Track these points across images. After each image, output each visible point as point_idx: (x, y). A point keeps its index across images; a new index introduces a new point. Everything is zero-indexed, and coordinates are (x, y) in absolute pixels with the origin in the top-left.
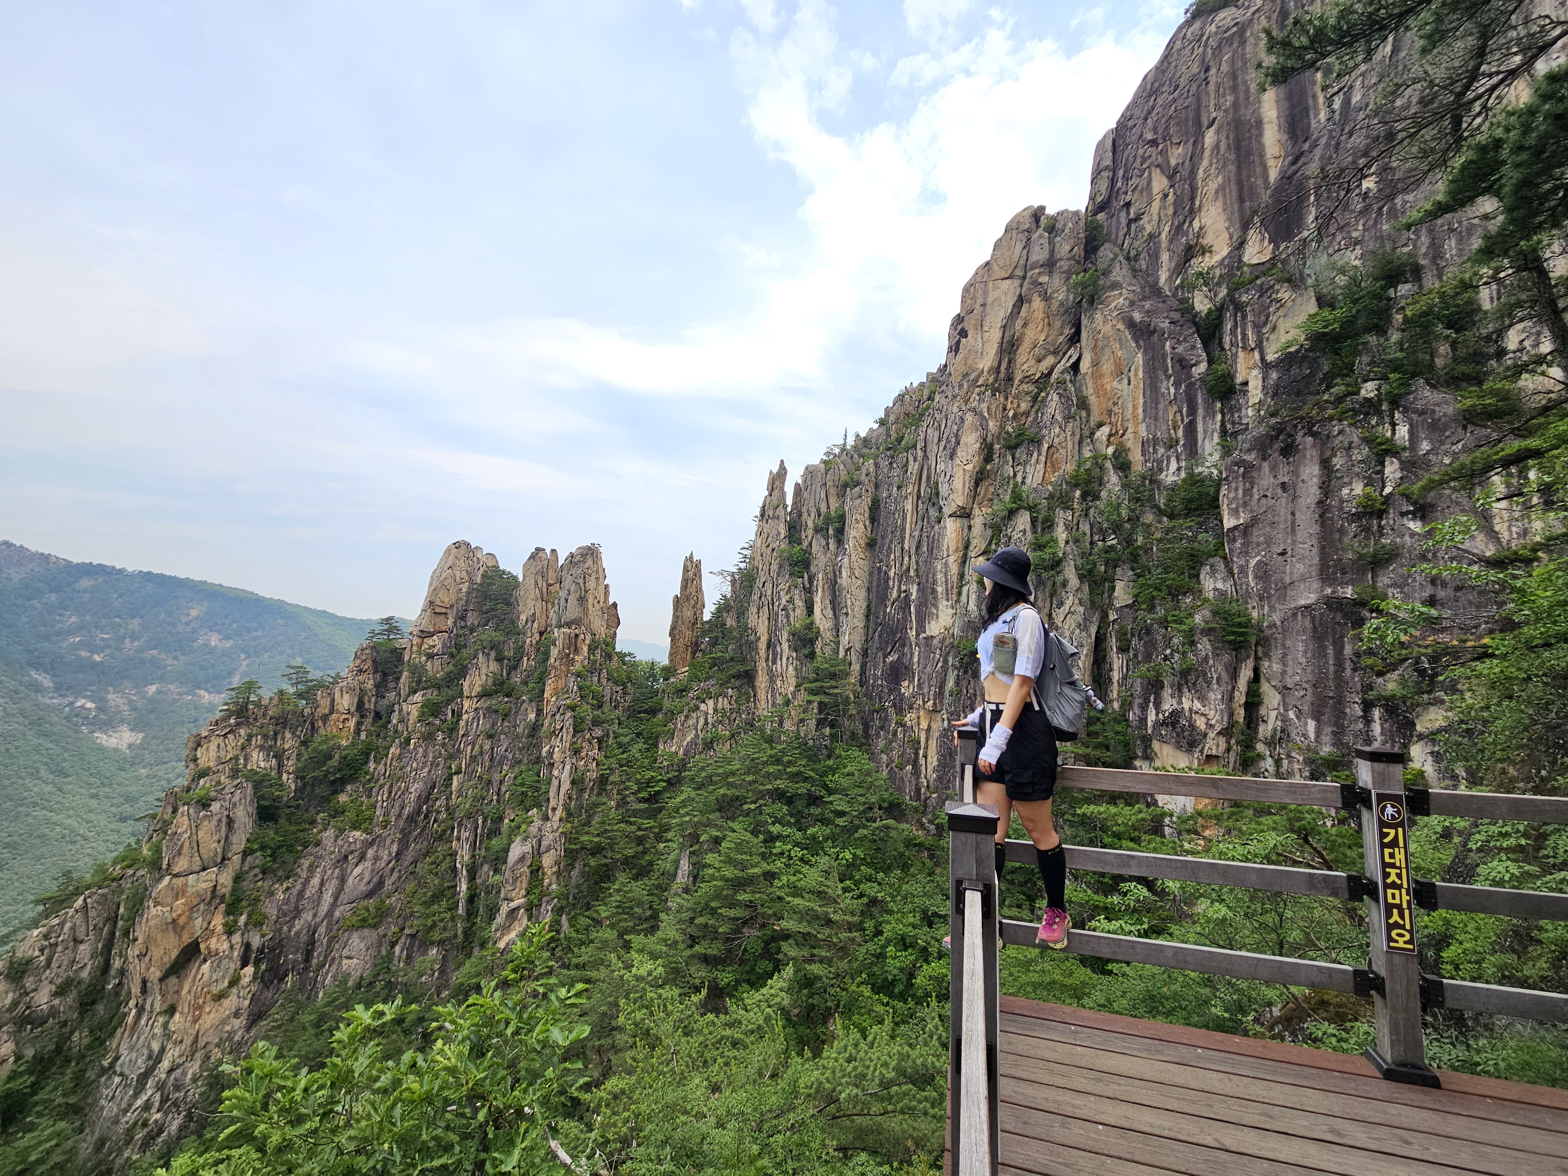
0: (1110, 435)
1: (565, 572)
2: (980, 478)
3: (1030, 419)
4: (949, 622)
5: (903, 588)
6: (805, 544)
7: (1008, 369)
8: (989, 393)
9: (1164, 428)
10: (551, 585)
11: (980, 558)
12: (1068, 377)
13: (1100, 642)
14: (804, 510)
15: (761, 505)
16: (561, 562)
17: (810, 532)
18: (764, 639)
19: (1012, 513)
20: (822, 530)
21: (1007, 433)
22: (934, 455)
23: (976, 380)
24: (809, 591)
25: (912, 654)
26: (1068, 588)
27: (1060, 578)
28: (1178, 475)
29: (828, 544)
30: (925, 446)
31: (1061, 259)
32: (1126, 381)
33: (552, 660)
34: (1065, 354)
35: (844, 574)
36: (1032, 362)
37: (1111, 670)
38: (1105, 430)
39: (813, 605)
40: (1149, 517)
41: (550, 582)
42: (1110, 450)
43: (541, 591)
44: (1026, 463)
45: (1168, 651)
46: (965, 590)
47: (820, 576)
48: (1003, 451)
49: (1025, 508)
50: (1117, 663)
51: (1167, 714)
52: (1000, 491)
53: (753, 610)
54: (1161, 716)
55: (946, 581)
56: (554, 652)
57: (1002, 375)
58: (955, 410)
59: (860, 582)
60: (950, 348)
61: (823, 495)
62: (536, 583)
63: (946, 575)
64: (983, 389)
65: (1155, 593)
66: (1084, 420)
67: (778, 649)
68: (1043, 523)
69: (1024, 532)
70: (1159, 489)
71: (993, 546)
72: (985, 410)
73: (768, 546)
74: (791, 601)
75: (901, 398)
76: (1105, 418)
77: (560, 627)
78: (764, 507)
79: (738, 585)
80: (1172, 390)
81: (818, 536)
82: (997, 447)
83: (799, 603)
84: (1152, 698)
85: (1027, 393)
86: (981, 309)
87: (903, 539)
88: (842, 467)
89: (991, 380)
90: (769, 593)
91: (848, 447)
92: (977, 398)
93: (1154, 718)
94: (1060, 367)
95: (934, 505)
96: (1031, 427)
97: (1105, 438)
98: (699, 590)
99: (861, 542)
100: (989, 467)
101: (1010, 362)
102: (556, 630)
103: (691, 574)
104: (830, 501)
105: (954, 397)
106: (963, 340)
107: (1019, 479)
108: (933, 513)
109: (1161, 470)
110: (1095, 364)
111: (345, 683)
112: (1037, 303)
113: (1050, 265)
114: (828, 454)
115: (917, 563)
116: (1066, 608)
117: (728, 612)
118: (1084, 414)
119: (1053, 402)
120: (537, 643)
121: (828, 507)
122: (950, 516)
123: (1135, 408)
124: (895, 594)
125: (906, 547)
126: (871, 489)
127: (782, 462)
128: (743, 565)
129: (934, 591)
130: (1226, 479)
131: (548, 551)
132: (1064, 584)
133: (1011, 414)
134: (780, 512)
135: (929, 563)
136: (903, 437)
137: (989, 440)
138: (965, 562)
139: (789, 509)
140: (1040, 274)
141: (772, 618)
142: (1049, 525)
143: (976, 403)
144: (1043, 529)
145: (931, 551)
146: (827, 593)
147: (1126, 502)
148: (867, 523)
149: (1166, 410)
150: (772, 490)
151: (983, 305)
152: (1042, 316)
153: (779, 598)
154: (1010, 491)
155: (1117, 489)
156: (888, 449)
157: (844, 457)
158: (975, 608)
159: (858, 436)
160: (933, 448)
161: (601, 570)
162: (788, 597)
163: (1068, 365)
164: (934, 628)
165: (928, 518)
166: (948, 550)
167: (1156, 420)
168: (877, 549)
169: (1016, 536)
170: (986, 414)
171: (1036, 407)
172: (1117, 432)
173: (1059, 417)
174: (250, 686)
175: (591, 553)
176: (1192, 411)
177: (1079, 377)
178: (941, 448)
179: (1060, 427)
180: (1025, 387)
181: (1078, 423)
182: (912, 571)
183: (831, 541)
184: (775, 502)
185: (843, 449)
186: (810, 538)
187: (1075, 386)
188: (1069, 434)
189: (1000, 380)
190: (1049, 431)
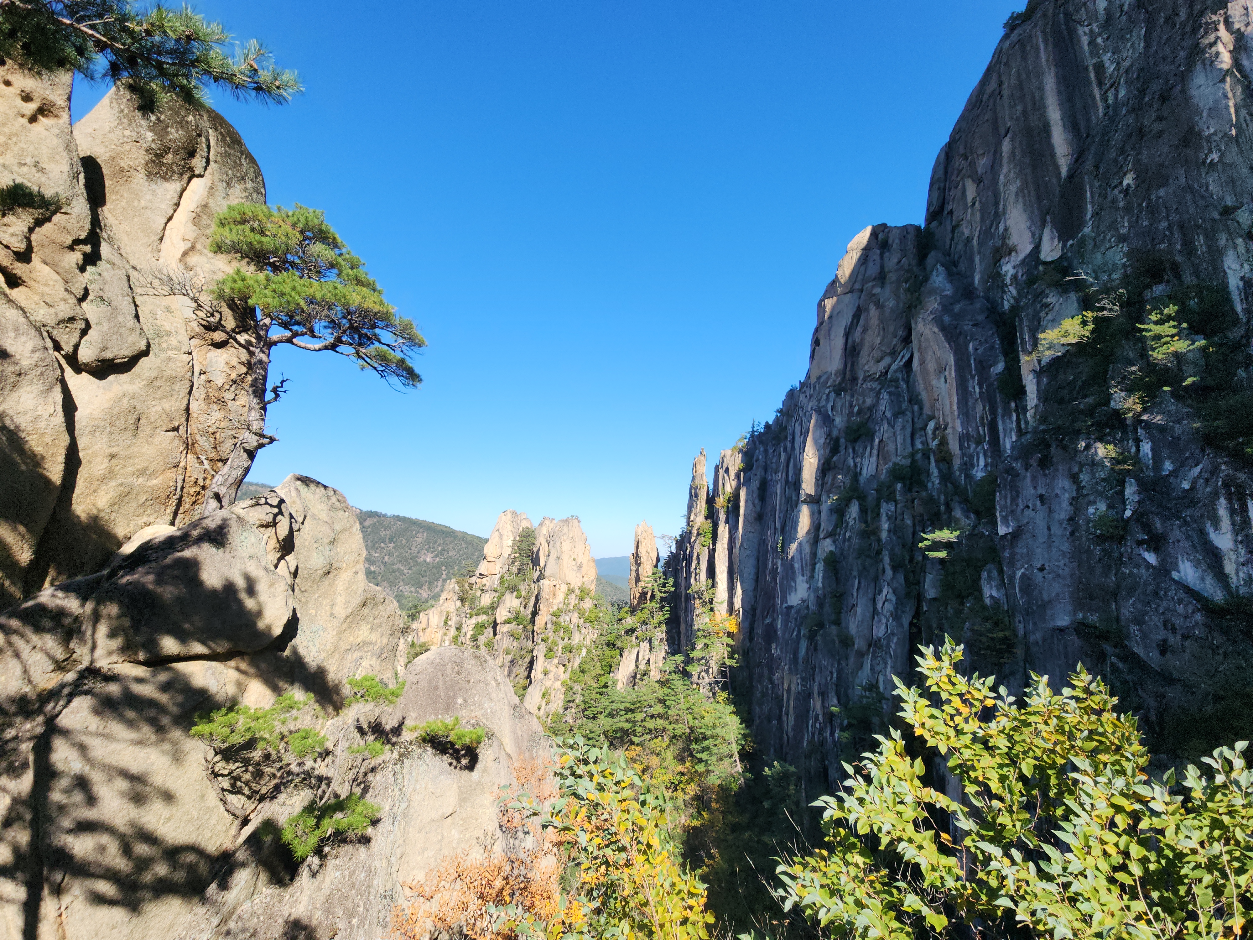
0: (935, 429)
2: (826, 469)
4: (804, 594)
7: (852, 371)
9: (974, 425)
11: (828, 540)
12: (901, 375)
19: (849, 501)
20: (723, 507)
21: (852, 427)
22: (798, 446)
23: (826, 383)
24: (712, 557)
25: (777, 620)
26: (885, 577)
27: (880, 567)
29: (727, 519)
30: (793, 438)
31: (890, 272)
32: (943, 380)
33: (539, 603)
34: (898, 354)
35: (737, 545)
36: (872, 363)
38: (932, 425)
39: (714, 569)
42: (935, 443)
44: (862, 455)
46: (818, 566)
47: (719, 546)
48: (846, 444)
49: (857, 497)
52: (845, 480)
57: (848, 376)
58: (810, 409)
59: (748, 552)
61: (726, 478)
66: (916, 414)
67: (690, 604)
68: (872, 512)
69: (856, 521)
71: (837, 530)
72: (829, 409)
74: (698, 566)
76: (932, 413)
79: (678, 546)
80: (977, 390)
81: (721, 512)
82: (842, 441)
83: (703, 568)
85: (872, 390)
86: (828, 321)
89: (838, 381)
91: (756, 434)
92: (826, 398)
94: (894, 367)
97: (932, 431)
99: (750, 518)
100: (835, 459)
101: (853, 364)
103: (641, 538)
105: (811, 396)
106: (819, 348)
107: (857, 469)
108: (794, 497)
109: (973, 466)
110: (922, 362)
112: (873, 311)
113: (882, 278)
115: (782, 540)
116: (883, 596)
118: (916, 408)
119: (885, 400)
122: (805, 502)
123: (951, 403)
129: (792, 566)
130: (999, 486)
132: (883, 573)
133: (856, 409)
134: (698, 491)
137: (834, 436)
138: (816, 542)
139: (711, 487)
140: (873, 287)
142: (876, 515)
144: (873, 518)
145: (790, 530)
148: (756, 501)
149: (974, 409)
151: (830, 318)
152: (877, 322)
154: (849, 481)
155: (937, 482)
157: (751, 443)
163: (901, 364)
164: (794, 599)
165: (791, 502)
166: (801, 532)
167: (968, 416)
169: (851, 523)
170: (830, 413)
172: (940, 426)
173: (888, 414)
176: (993, 411)
177: (911, 375)
178: (802, 441)
179: (889, 423)
180: (869, 385)
181: (909, 418)
182: (779, 546)
184: (696, 483)
185: (752, 436)
187: (907, 382)
188: (897, 429)
189: (846, 381)
190: (880, 427)
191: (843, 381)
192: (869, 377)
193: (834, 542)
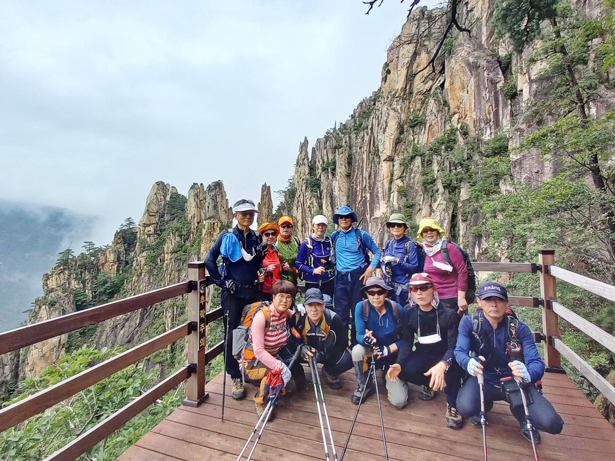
0: (459, 119)
1: (207, 194)
2: (398, 142)
3: (421, 112)
4: (385, 211)
5: (363, 195)
6: (318, 176)
7: (410, 88)
8: (401, 101)
9: (484, 114)
10: (201, 200)
11: (398, 180)
12: (439, 91)
13: (454, 217)
14: (317, 160)
15: (297, 158)
16: (205, 189)
17: (320, 171)
18: (300, 222)
19: (413, 158)
20: (325, 170)
21: (410, 119)
22: (376, 132)
23: (395, 94)
24: (320, 198)
25: (368, 226)
26: (439, 192)
27: (435, 188)
28: (491, 137)
29: (328, 176)
30: (372, 128)
31: (434, 33)
32: (466, 92)
33: (203, 235)
34: (437, 80)
35: (336, 190)
36: (421, 85)
37: (459, 230)
38: (457, 116)
39: (322, 205)
40: (476, 157)
41: (201, 199)
42: (459, 126)
43: (197, 203)
44: (419, 133)
45: (484, 220)
46: (392, 195)
47: (325, 191)
48: (408, 128)
49: (418, 155)
50: (462, 227)
51: (483, 249)
52: (407, 148)
53: (295, 208)
54: (481, 250)
55: (383, 191)
56: (204, 231)
57: (407, 91)
58: (385, 109)
59: (343, 193)
60: (383, 79)
61: (325, 153)
62: (194, 199)
63: (383, 189)
64: (398, 98)
65: (479, 193)
66: (446, 111)
67: (307, 226)
68: (427, 162)
69: (418, 167)
70: (482, 144)
71: (404, 174)
72: (399, 109)
73: (300, 178)
74: (312, 203)
75: (361, 104)
76: (456, 110)
77: (205, 220)
78: (298, 159)
79: (288, 197)
80: (488, 95)
81: (324, 173)
82: (405, 126)
83: (315, 204)
84: (477, 242)
85: (420, 100)
86: (397, 59)
87: (362, 171)
88: (333, 139)
89: (402, 94)
90: (302, 200)
91: (337, 129)
92: (396, 103)
93: (478, 251)
94: (435, 86)
95: (377, 156)
96: (421, 116)
97: (456, 120)
98: (270, 200)
99: (344, 174)
100: (402, 137)
101: (411, 86)
102: (204, 221)
103: (265, 193)
104: (329, 155)
105: (385, 103)
106: (389, 75)
107: (416, 141)
108: (376, 159)
109: (483, 134)
110: (452, 84)
111: (111, 249)
112: (424, 55)
113: (429, 36)
114: (327, 133)
115: (369, 183)
116: (437, 202)
117: (284, 210)
118: (446, 108)
119: (432, 104)
120: (197, 227)
121: (328, 158)
122: (384, 161)
123: (470, 104)
124: (360, 199)
125: (364, 176)
126: (348, 149)
127: (306, 137)
128: (290, 188)
129: (377, 196)
130: (511, 138)
131: (199, 185)
132: (437, 191)
133: (412, 110)
134: (306, 161)
135: (375, 183)
136: (362, 124)
137: (401, 124)
138: (391, 182)
139: (310, 160)
141: (303, 212)
142: (430, 163)
143: (395, 105)
144: (427, 165)
145: (375, 177)
146: (329, 199)
147: (466, 150)
148: (346, 165)
149: (485, 105)
150: (302, 151)
151: (398, 57)
153: (306, 202)
154: (411, 148)
155: (463, 144)
156: (356, 130)
157: (335, 134)
158: (396, 204)
159: (342, 123)
160: (376, 128)
161: (224, 192)
162: (310, 202)
163: (439, 85)
164: (378, 214)
165: (374, 162)
166: (383, 177)
167: (480, 110)
168: (351, 178)
169: (415, 169)
170: (400, 111)
171: (424, 106)
172: (462, 117)
173: (434, 111)
174: (68, 251)
175: (218, 185)
176: (497, 105)
177: (444, 91)
178: (379, 128)
179: (435, 116)
180: (418, 97)
181: (443, 113)
182: (367, 187)
183: (330, 175)
184: (303, 157)
185: (335, 130)
186: (320, 173)
187: (442, 95)
188: (439, 119)
189: (407, 93)
190: (430, 119)
191: (404, 95)
192: (419, 93)
193: (402, 181)
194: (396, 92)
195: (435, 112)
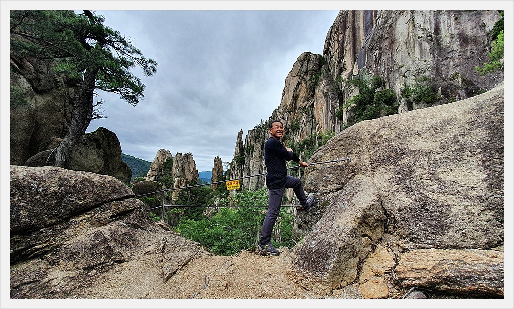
0: (318, 128)
7: (295, 105)
9: (329, 127)
12: (310, 108)
17: (246, 152)
20: (248, 151)
21: (293, 125)
24: (243, 170)
31: (310, 70)
32: (322, 111)
33: (174, 187)
34: (310, 101)
35: (252, 166)
36: (301, 103)
38: (318, 126)
42: (318, 133)
44: (296, 135)
48: (291, 131)
56: (175, 185)
58: (280, 117)
59: (256, 168)
61: (250, 141)
64: (287, 111)
66: (313, 122)
72: (286, 118)
76: (318, 122)
77: (176, 177)
80: (331, 116)
81: (247, 154)
85: (301, 113)
86: (289, 86)
92: (286, 114)
94: (308, 105)
99: (257, 156)
101: (295, 103)
104: (252, 142)
106: (284, 95)
110: (317, 105)
112: (303, 84)
113: (306, 72)
118: (314, 120)
119: (304, 117)
121: (251, 144)
123: (324, 120)
127: (242, 129)
131: (180, 153)
133: (295, 119)
140: (304, 75)
148: (260, 150)
149: (330, 122)
151: (289, 84)
152: (304, 88)
153: (235, 172)
162: (237, 171)
163: (311, 104)
167: (328, 124)
172: (320, 127)
177: (313, 109)
179: (305, 125)
181: (311, 123)
183: (250, 155)
187: (312, 111)
188: (307, 127)
189: (293, 108)
190: (302, 126)
191: (291, 108)
192: (300, 108)
194: (287, 107)
195: (305, 122)
